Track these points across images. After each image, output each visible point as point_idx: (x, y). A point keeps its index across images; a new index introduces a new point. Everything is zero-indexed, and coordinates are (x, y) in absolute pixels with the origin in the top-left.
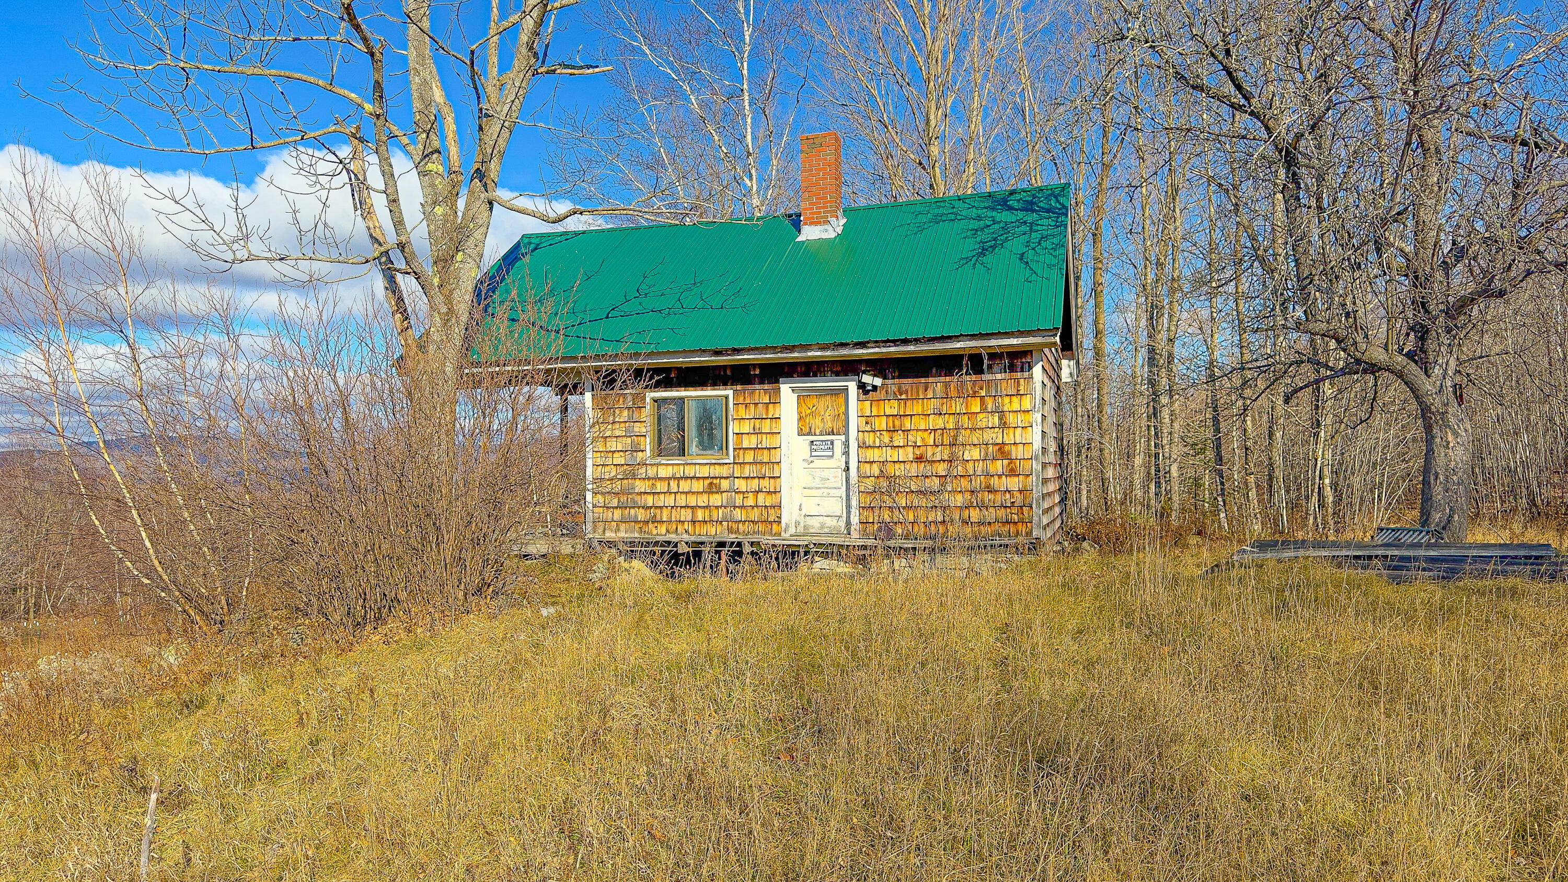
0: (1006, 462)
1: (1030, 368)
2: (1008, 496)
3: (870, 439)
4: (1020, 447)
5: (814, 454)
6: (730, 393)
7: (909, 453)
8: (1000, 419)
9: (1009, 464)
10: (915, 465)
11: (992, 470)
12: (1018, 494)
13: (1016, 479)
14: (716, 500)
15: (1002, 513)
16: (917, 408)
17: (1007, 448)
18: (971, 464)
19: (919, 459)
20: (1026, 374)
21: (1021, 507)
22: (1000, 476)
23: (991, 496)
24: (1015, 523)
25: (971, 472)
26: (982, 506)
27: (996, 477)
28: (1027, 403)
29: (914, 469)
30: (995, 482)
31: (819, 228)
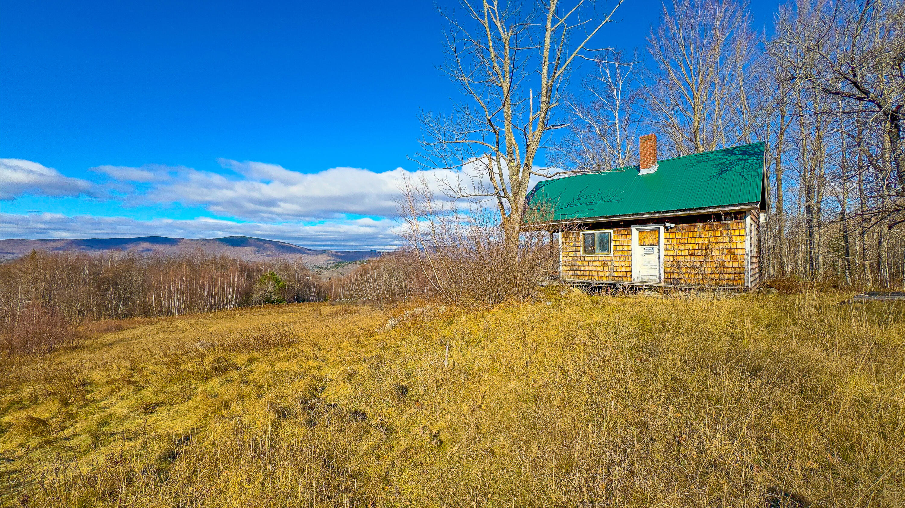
0: (732, 256)
1: (745, 218)
2: (733, 269)
3: (669, 247)
4: (739, 250)
5: (645, 253)
6: (612, 231)
7: (687, 252)
8: (730, 238)
9: (734, 257)
10: (689, 257)
11: (725, 259)
12: (738, 269)
13: (737, 263)
14: (606, 269)
15: (730, 276)
16: (691, 235)
17: (733, 250)
18: (715, 257)
19: (691, 255)
20: (742, 221)
21: (740, 274)
22: (729, 262)
23: (725, 269)
24: (737, 280)
25: (715, 260)
26: (720, 273)
27: (727, 262)
28: (743, 232)
29: (689, 258)
30: (727, 264)
31: (648, 169)
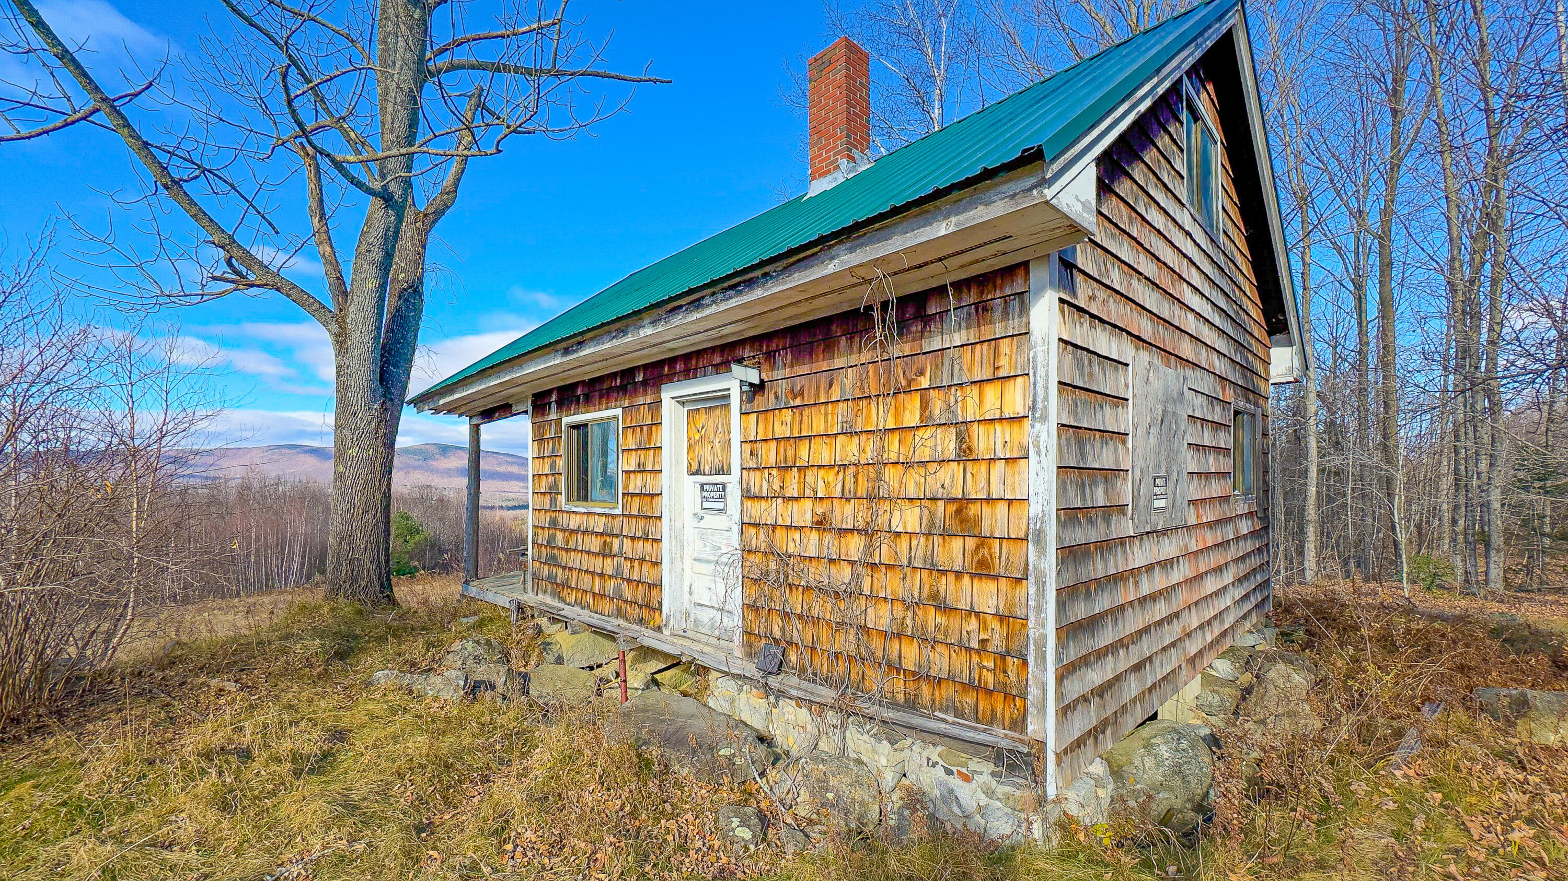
0: (971, 542)
1: (1024, 310)
2: (973, 624)
3: (757, 482)
4: (1002, 508)
5: (706, 505)
6: (619, 411)
7: (804, 513)
8: (960, 439)
9: (977, 548)
10: (814, 536)
11: (942, 560)
12: (995, 624)
13: (991, 586)
14: (609, 566)
15: (961, 662)
16: (817, 422)
17: (973, 509)
18: (904, 543)
19: (821, 524)
20: (1014, 325)
21: (1003, 657)
22: (958, 575)
23: (941, 619)
24: (989, 692)
25: (905, 562)
26: (925, 639)
27: (951, 577)
28: (1015, 401)
29: (812, 543)
30: (946, 585)
